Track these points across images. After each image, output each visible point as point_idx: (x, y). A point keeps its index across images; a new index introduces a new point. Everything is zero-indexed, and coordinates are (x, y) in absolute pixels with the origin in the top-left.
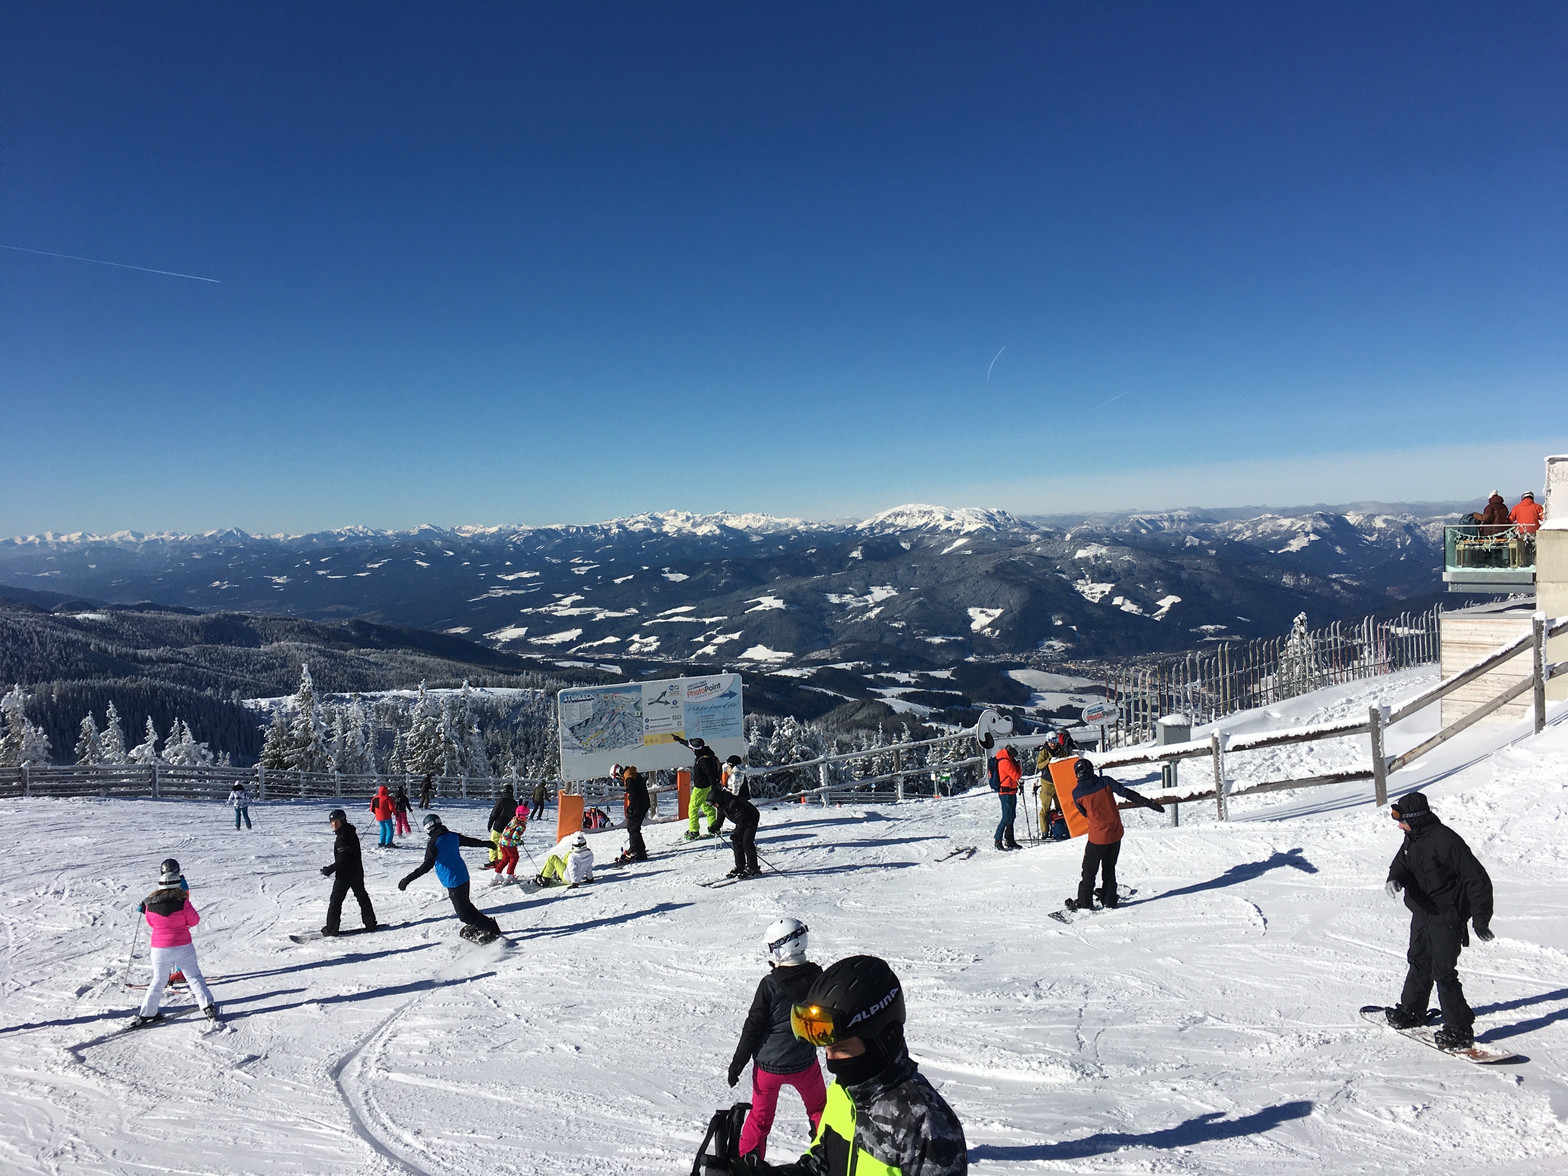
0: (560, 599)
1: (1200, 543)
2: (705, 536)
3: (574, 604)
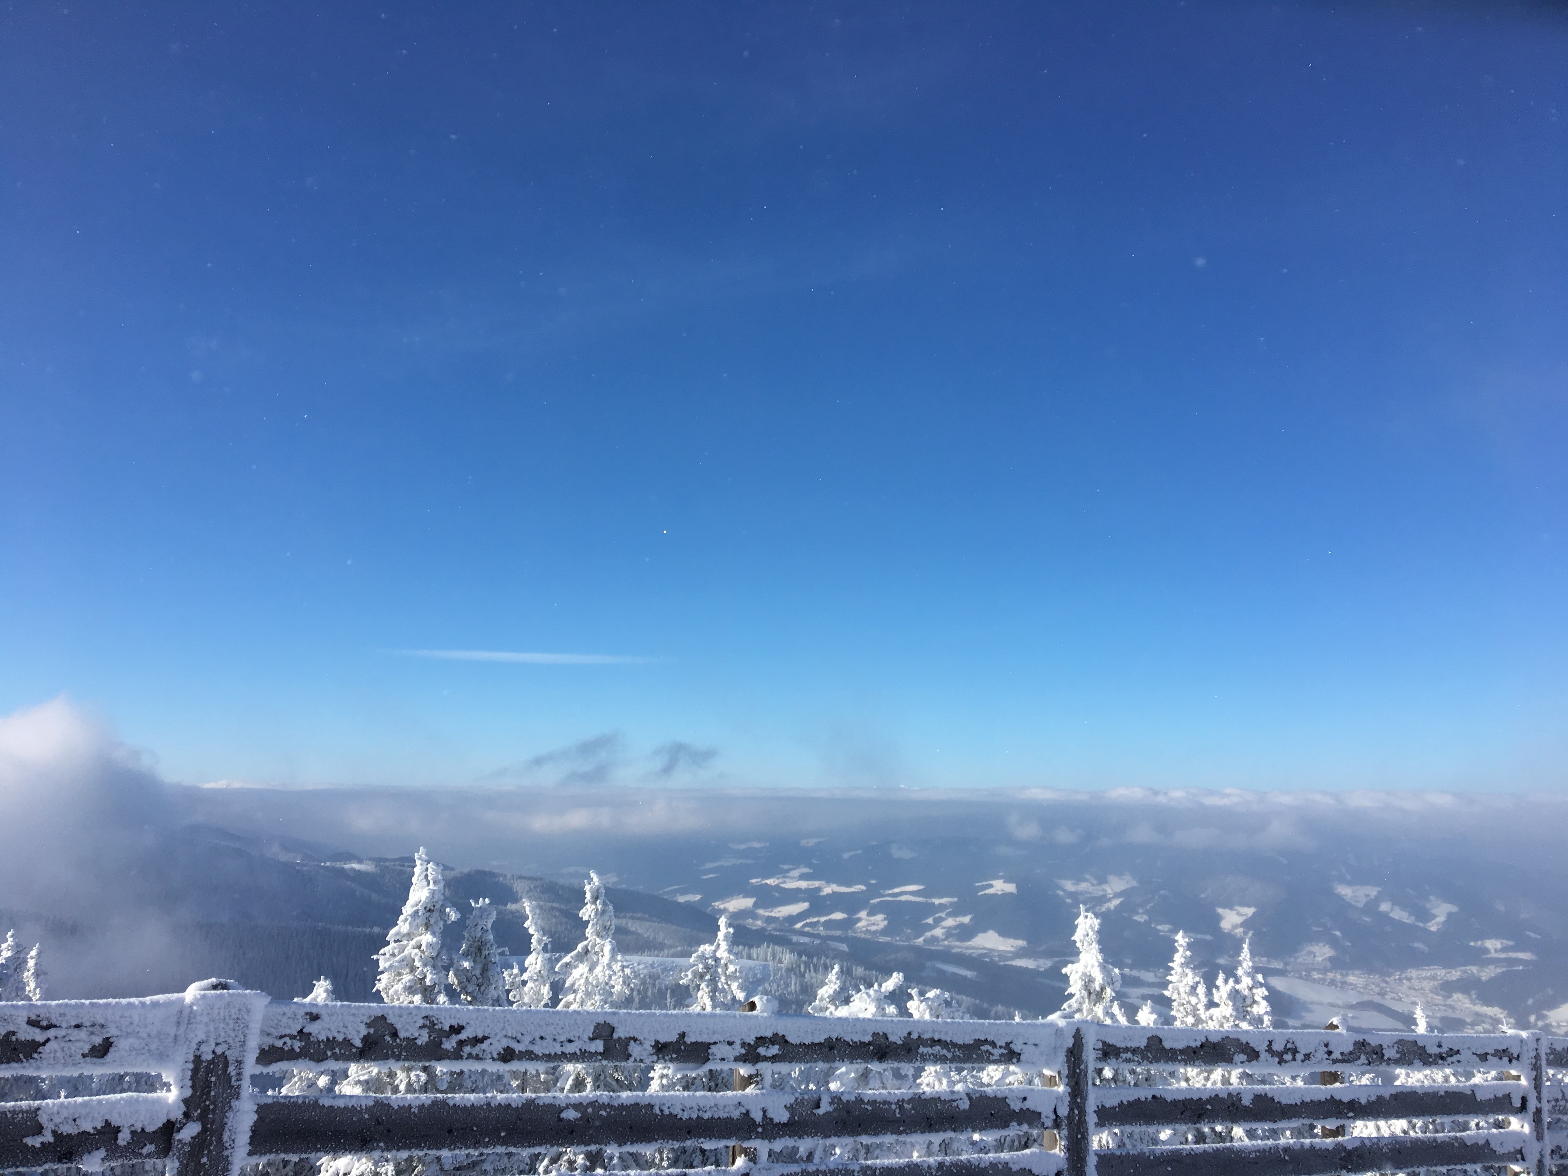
0: (788, 871)
3: (803, 877)
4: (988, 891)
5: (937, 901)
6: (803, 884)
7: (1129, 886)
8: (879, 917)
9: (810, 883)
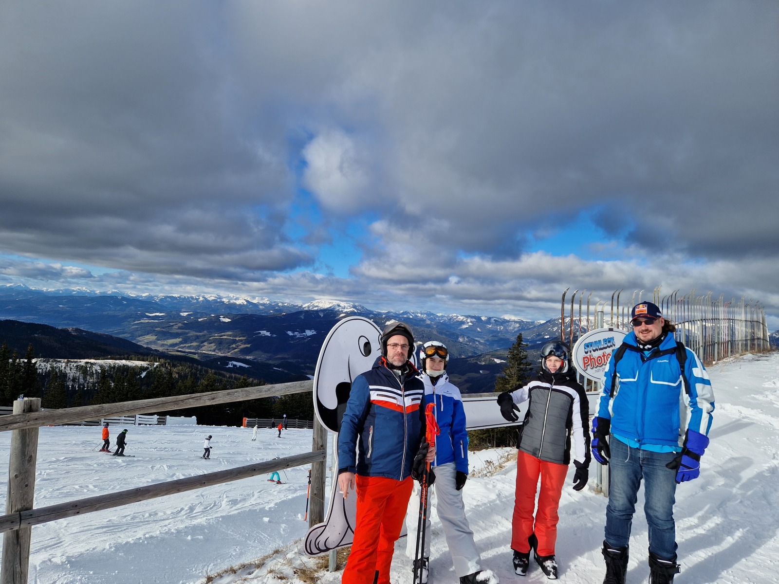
1: (431, 323)
2: (240, 305)
4: (260, 335)
5: (237, 339)
6: (180, 331)
7: (313, 334)
8: (213, 344)
9: (183, 330)
